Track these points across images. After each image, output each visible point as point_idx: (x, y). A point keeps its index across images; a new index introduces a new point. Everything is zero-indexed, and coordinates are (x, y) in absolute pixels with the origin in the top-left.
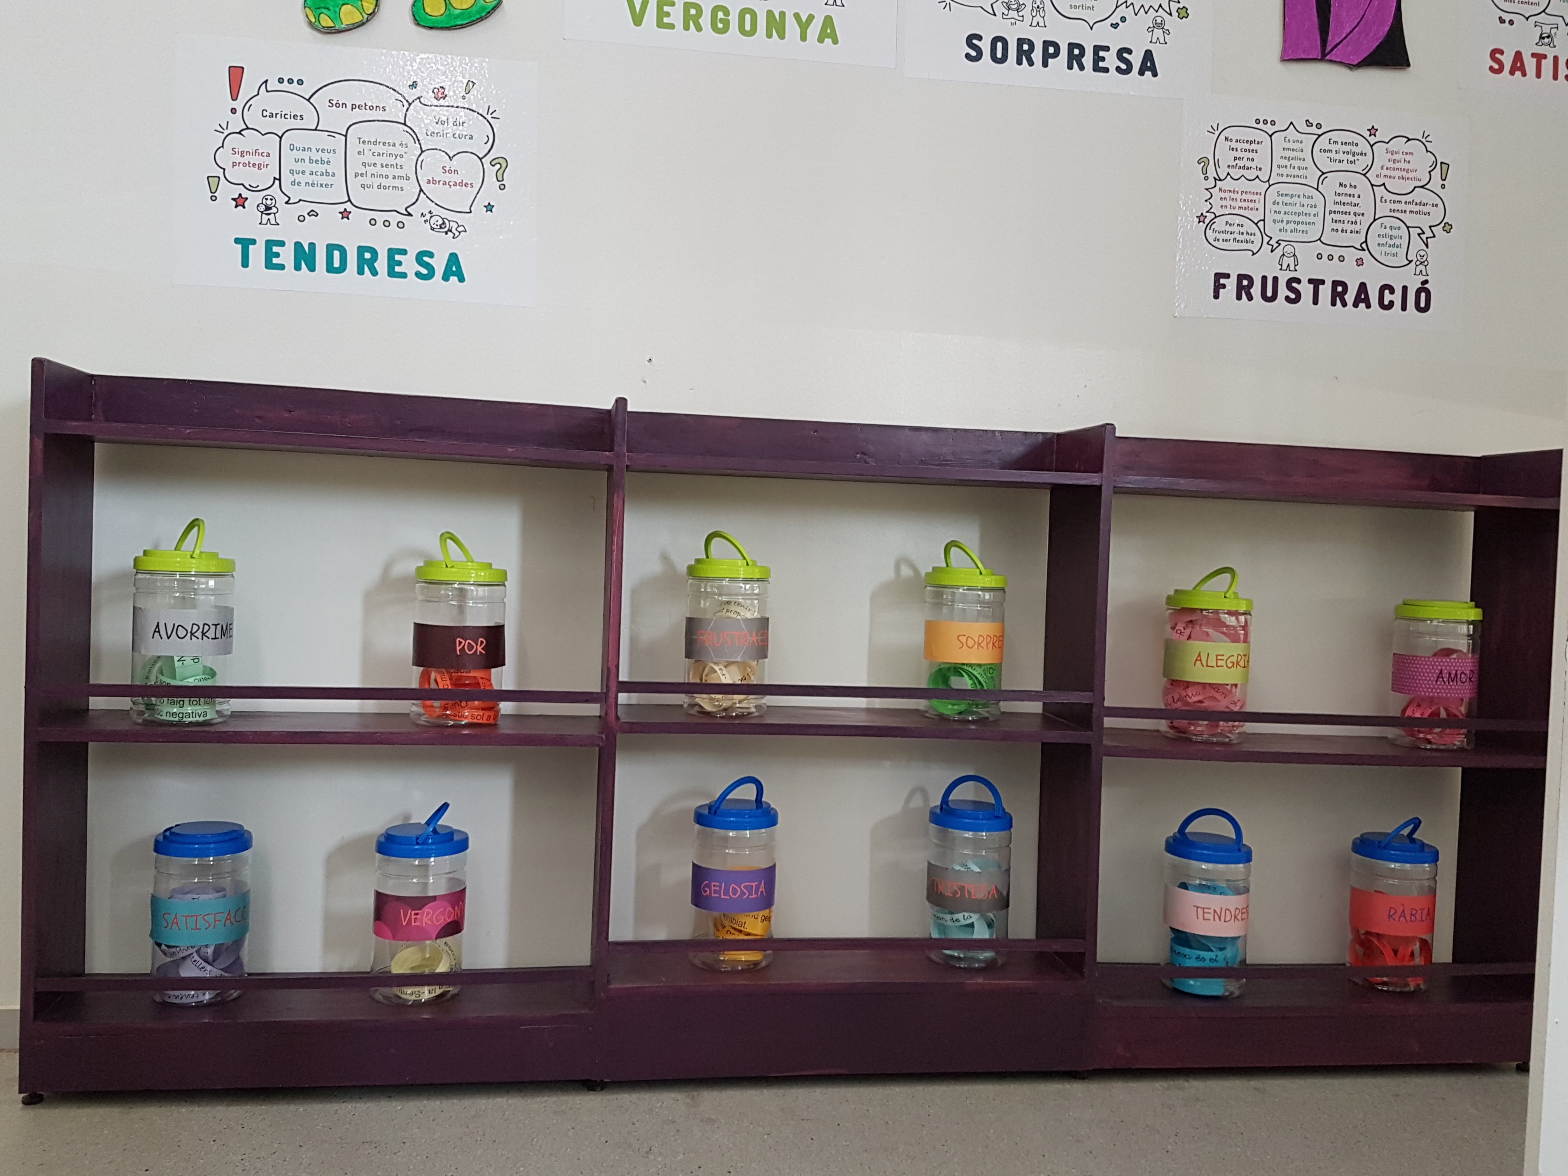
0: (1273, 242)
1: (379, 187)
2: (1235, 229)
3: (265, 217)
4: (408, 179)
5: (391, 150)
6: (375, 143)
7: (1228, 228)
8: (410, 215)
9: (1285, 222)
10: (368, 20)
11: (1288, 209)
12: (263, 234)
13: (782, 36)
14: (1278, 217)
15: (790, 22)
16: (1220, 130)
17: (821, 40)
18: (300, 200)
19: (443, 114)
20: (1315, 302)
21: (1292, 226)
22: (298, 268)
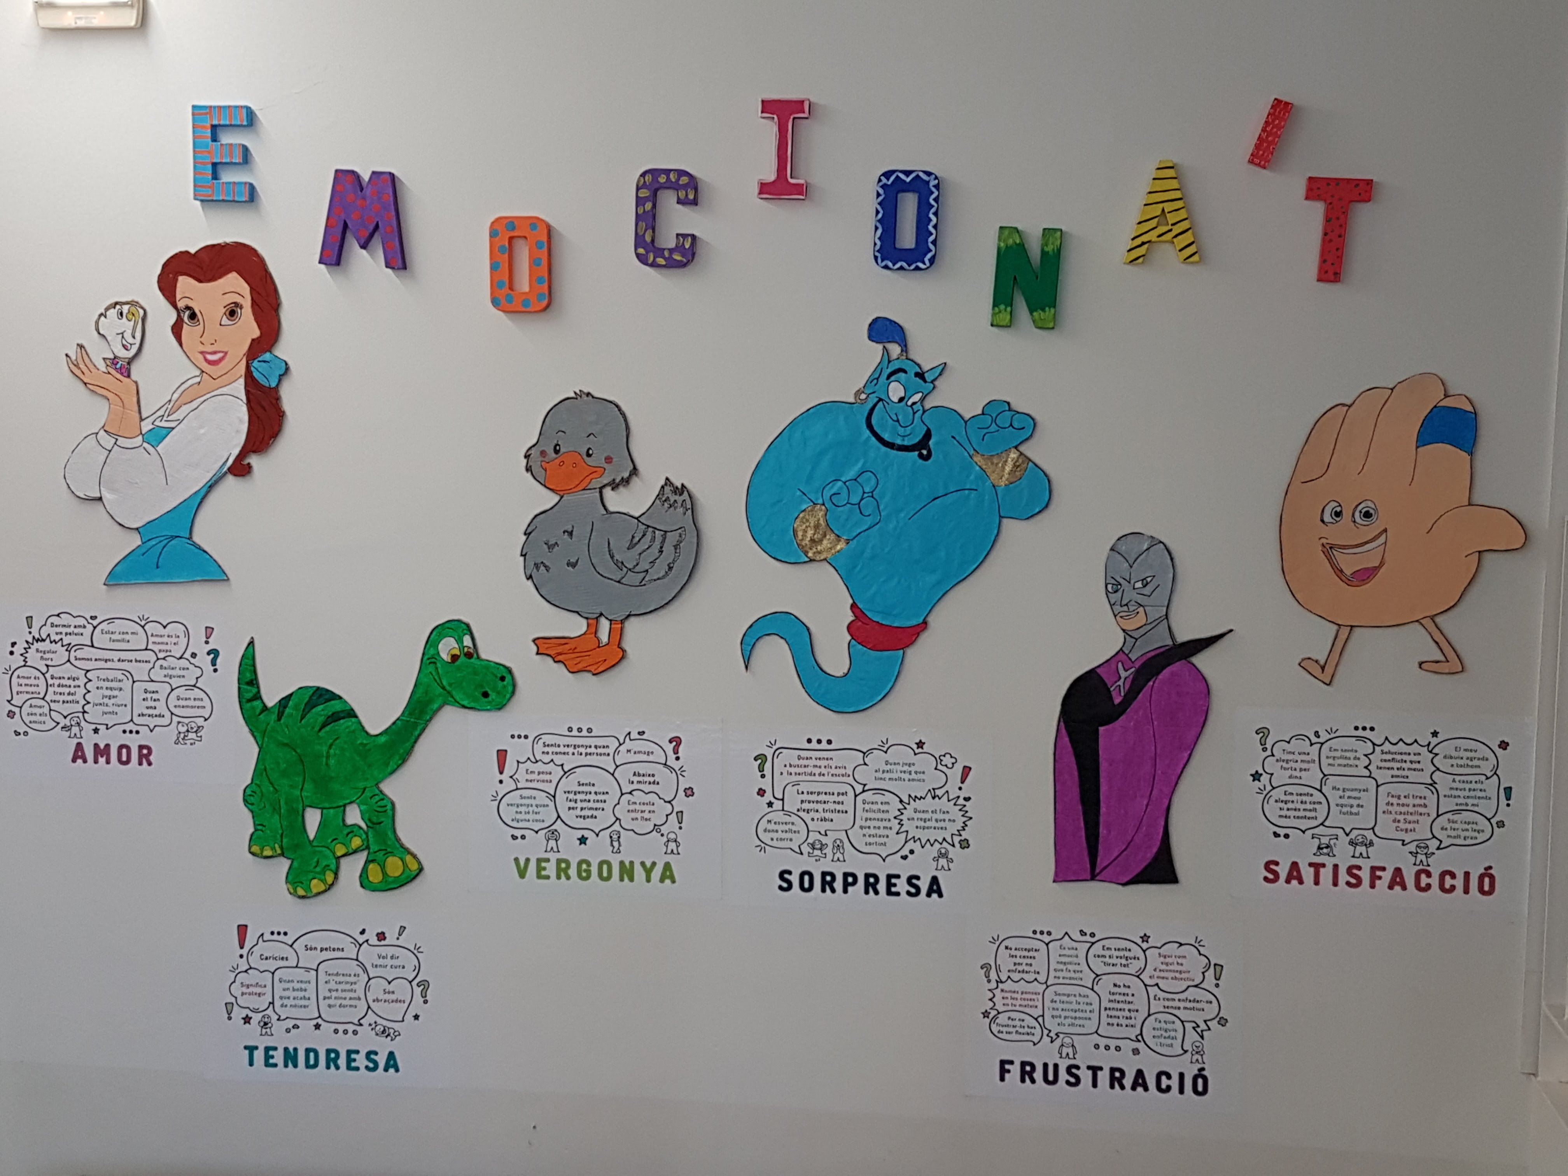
0: (1052, 1034)
1: (340, 1006)
2: (1018, 1023)
3: (264, 1031)
4: (359, 999)
5: (347, 979)
6: (337, 974)
7: (1010, 1022)
8: (361, 1025)
9: (1063, 1018)
10: (329, 889)
11: (1065, 1006)
12: (262, 1043)
13: (631, 879)
14: (1055, 1013)
15: (638, 869)
16: (1000, 941)
17: (662, 880)
18: (287, 1018)
19: (383, 951)
20: (1095, 1085)
21: (1069, 1021)
22: (286, 1066)
